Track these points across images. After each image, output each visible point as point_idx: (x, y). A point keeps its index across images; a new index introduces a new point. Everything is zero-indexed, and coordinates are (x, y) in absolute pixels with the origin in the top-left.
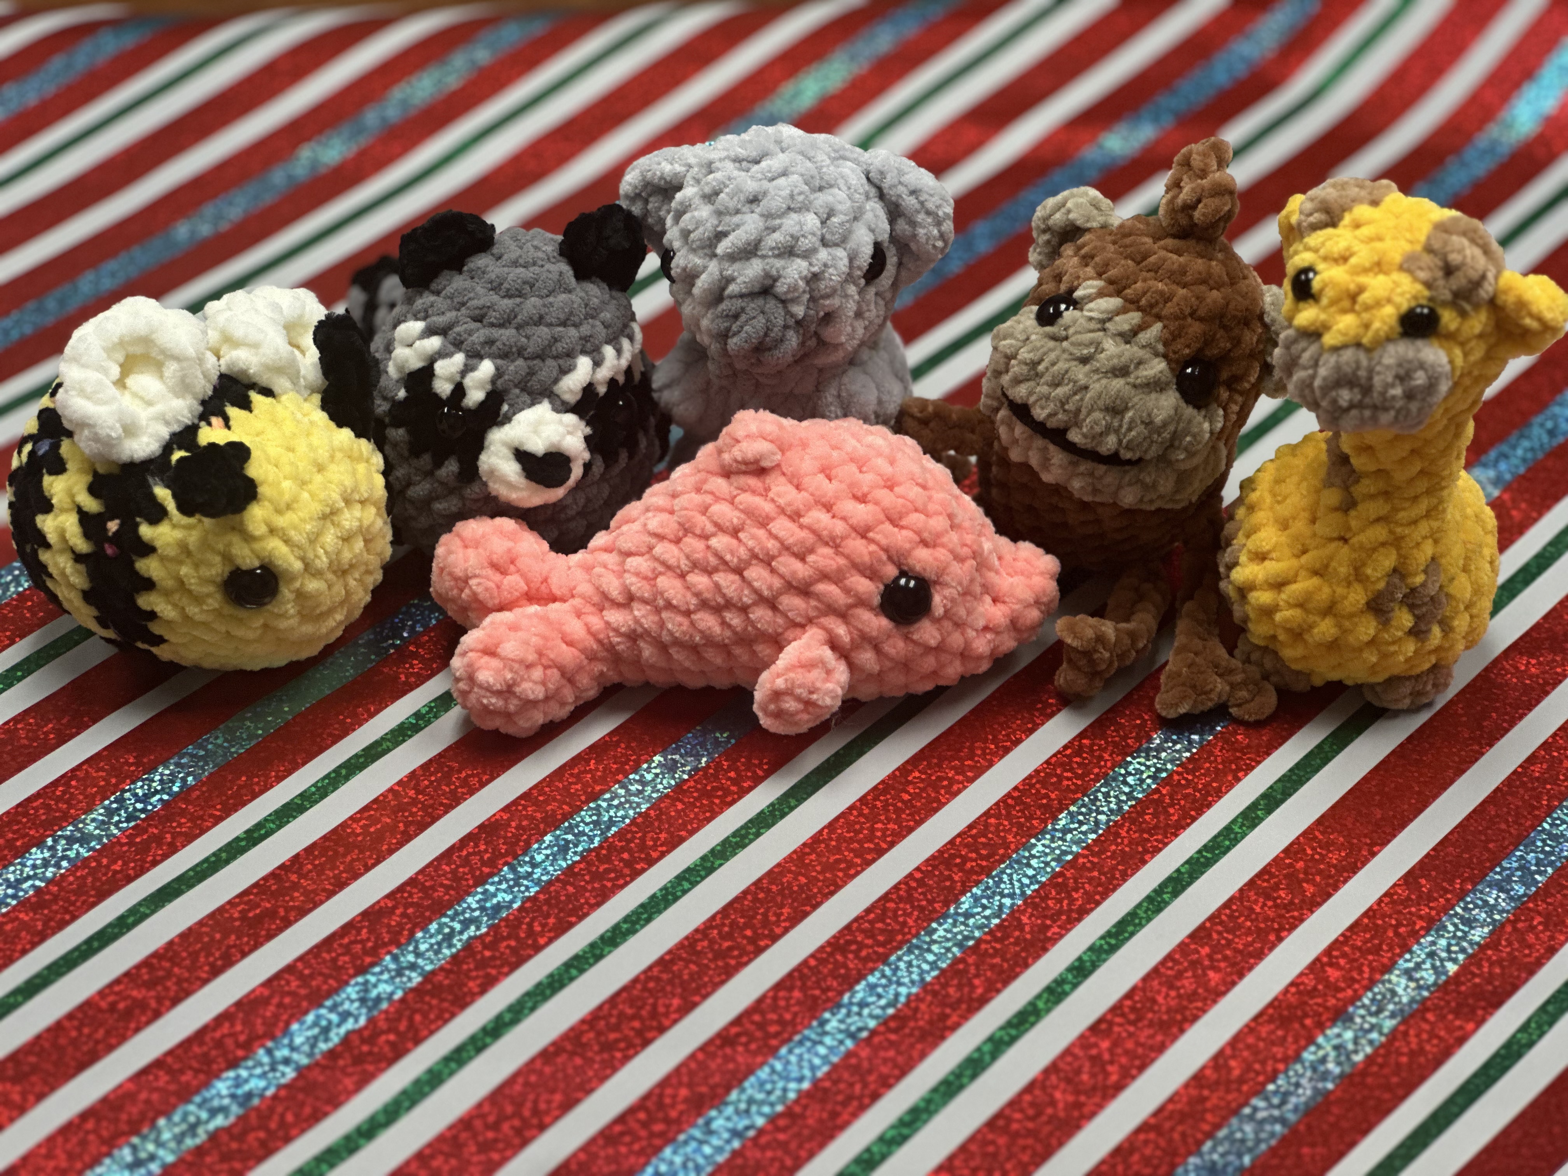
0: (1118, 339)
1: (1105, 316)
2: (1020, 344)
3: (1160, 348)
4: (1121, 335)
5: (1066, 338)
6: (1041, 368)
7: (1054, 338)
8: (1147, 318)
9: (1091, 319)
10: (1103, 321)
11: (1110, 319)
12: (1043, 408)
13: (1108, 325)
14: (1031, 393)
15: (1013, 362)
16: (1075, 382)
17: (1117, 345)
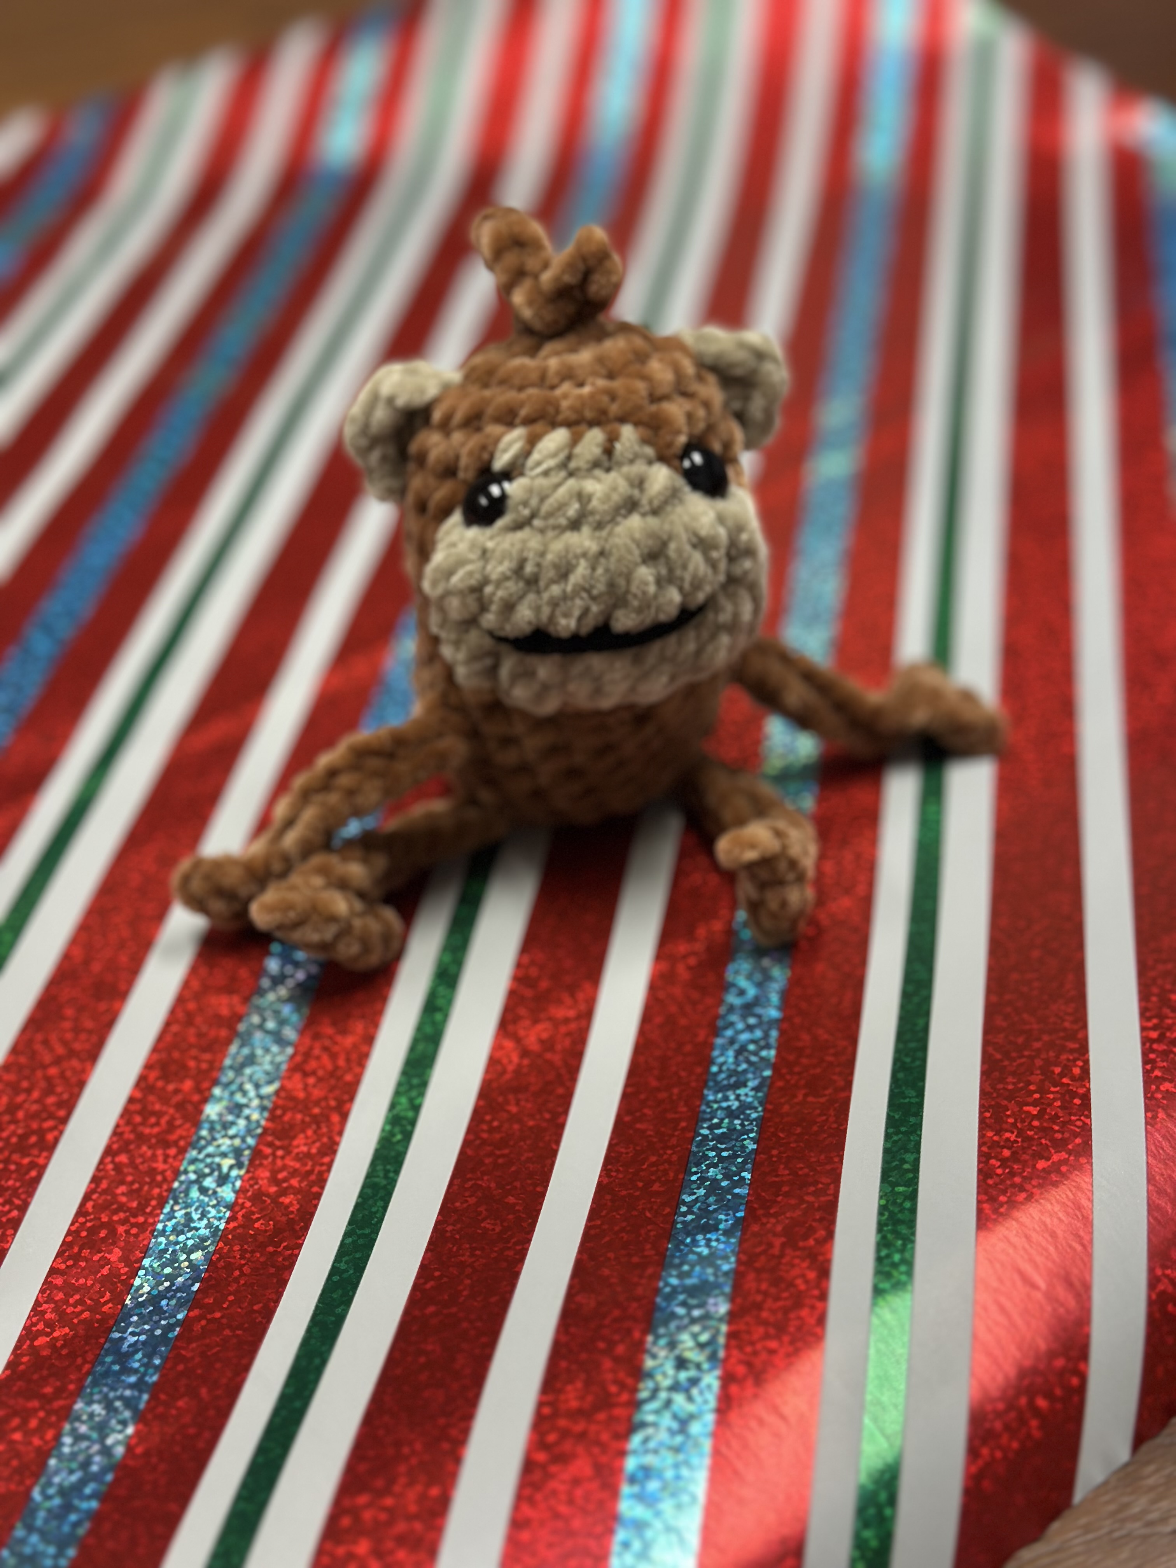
0: (598, 472)
1: (562, 456)
2: (480, 564)
3: (649, 451)
4: (596, 464)
5: (533, 515)
6: (529, 569)
7: (518, 526)
8: (609, 427)
9: (546, 473)
10: (564, 465)
11: (569, 458)
12: (566, 615)
13: (573, 465)
14: (537, 609)
15: (488, 589)
16: (584, 555)
17: (599, 480)
